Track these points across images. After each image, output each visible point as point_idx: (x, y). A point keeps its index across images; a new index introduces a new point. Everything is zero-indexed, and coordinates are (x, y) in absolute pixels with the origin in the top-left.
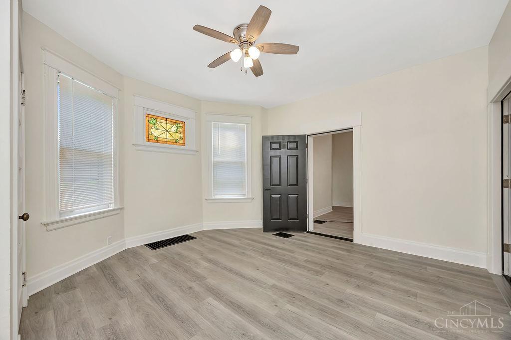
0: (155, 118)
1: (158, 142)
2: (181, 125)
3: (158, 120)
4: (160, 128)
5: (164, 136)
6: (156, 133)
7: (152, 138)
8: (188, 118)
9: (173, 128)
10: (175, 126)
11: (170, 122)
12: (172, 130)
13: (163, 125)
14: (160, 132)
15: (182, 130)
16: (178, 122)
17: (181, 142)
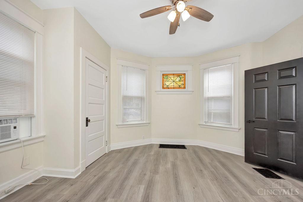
0: (167, 75)
1: (168, 88)
2: (183, 76)
3: (169, 76)
4: (170, 81)
5: (172, 84)
6: (167, 83)
7: (165, 86)
8: (187, 71)
9: (177, 79)
10: (179, 77)
11: (176, 76)
12: (177, 80)
13: (172, 78)
14: (170, 83)
15: (183, 79)
16: (180, 74)
17: (183, 86)
